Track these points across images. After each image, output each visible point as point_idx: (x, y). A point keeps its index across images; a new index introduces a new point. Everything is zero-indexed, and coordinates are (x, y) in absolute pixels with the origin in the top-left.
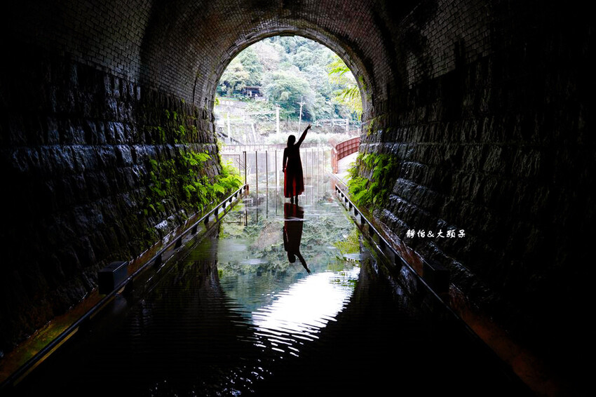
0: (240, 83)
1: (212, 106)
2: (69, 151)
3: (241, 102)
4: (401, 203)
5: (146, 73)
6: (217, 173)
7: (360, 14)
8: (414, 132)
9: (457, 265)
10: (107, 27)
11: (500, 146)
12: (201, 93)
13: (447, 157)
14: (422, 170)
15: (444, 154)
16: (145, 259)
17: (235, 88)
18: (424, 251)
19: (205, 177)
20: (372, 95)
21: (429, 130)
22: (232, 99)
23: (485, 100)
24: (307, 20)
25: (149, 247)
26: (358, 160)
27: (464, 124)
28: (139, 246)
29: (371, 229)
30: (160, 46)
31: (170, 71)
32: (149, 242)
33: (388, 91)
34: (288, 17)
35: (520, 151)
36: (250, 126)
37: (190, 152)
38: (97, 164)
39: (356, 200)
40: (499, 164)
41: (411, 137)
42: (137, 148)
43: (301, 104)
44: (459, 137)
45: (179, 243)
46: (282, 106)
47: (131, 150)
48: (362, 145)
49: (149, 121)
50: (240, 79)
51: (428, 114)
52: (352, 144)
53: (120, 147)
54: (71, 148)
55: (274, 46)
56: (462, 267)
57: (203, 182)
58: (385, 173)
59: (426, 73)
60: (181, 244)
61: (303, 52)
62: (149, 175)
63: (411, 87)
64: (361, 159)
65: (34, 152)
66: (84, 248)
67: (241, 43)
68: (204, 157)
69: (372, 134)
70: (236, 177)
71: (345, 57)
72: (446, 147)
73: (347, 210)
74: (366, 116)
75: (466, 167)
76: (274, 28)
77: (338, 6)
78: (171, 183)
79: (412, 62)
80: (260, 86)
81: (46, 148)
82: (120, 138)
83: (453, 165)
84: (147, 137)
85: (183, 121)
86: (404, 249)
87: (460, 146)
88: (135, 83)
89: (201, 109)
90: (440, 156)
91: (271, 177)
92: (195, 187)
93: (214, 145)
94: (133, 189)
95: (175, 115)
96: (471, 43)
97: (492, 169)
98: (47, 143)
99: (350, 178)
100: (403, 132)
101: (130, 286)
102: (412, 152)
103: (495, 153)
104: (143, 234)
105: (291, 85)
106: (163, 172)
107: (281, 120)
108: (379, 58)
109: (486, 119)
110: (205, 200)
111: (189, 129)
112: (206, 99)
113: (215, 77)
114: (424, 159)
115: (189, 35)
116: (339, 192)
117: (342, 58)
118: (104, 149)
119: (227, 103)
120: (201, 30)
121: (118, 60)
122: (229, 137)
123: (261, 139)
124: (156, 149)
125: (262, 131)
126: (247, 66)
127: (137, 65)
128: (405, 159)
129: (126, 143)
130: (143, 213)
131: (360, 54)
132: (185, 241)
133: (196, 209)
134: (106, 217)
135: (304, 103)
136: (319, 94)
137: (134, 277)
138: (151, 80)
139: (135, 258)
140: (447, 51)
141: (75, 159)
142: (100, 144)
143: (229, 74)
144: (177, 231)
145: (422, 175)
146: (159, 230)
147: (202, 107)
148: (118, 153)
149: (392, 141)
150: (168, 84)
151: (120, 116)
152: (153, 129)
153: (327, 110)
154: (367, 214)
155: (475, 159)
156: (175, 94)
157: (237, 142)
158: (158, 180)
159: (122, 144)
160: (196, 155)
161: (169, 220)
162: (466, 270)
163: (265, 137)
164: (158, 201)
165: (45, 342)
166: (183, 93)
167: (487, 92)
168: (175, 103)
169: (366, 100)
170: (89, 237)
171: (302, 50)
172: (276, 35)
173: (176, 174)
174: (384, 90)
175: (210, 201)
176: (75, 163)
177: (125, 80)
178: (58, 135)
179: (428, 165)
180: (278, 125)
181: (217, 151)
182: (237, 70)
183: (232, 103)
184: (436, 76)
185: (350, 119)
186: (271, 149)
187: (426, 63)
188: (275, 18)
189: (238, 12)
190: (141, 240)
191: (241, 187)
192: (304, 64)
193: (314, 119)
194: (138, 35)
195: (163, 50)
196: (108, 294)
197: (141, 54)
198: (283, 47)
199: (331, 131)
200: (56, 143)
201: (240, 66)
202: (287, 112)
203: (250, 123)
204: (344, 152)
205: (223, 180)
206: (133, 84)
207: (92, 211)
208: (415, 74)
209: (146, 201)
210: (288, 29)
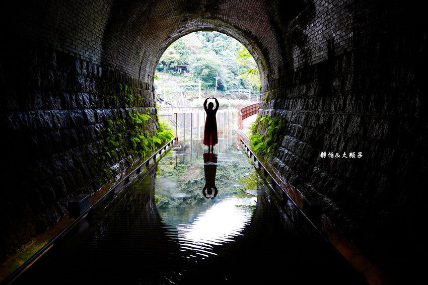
0: (173, 62)
1: (153, 80)
2: (49, 115)
3: (174, 76)
4: (287, 154)
5: (105, 58)
6: (155, 129)
7: (260, 17)
8: (297, 102)
9: (327, 200)
10: (79, 25)
11: (359, 116)
12: (145, 71)
13: (321, 122)
14: (303, 131)
15: (319, 120)
16: (103, 192)
17: (169, 66)
18: (304, 189)
19: (147, 132)
20: (268, 75)
21: (308, 102)
22: (167, 74)
23: (349, 83)
24: (222, 20)
25: (105, 183)
26: (257, 121)
27: (334, 99)
28: (98, 183)
29: (265, 172)
30: (116, 38)
31: (123, 56)
32: (106, 180)
33: (279, 72)
34: (208, 18)
35: (374, 121)
36: (180, 93)
37: (136, 114)
38: (70, 123)
39: (255, 150)
40: (358, 129)
41: (296, 106)
42: (98, 111)
43: (217, 78)
44: (330, 108)
45: (127, 180)
46: (203, 79)
47: (94, 113)
48: (260, 110)
49: (108, 92)
50: (173, 60)
51: (308, 90)
52: (253, 108)
53: (86, 111)
54: (51, 112)
55: (198, 37)
56: (331, 203)
57: (145, 135)
58: (277, 131)
59: (307, 61)
60: (129, 181)
61: (218, 41)
62: (107, 131)
63: (295, 70)
64: (259, 120)
65: (24, 116)
66: (59, 184)
67: (175, 36)
68: (146, 117)
69: (267, 102)
70: (169, 131)
71: (249, 47)
72: (320, 115)
73: (248, 157)
74: (263, 89)
75: (334, 130)
76: (199, 25)
77: (244, 11)
78: (122, 137)
79: (296, 53)
80: (188, 65)
81: (33, 112)
82: (86, 105)
83: (325, 128)
84: (106, 103)
85: (132, 91)
86: (289, 187)
87: (331, 114)
88: (98, 64)
89: (145, 83)
90: (316, 121)
91: (194, 131)
92: (140, 139)
93: (154, 108)
94: (95, 141)
95: (126, 87)
96: (339, 41)
97: (353, 132)
98: (33, 109)
99: (251, 134)
100: (289, 102)
101: (91, 213)
102: (296, 117)
103: (355, 121)
104: (102, 174)
105: (210, 64)
106: (117, 129)
107: (202, 90)
108: (273, 48)
109: (350, 97)
110: (147, 149)
111: (136, 97)
112: (149, 75)
113: (155, 59)
114: (304, 122)
115: (137, 30)
116: (243, 143)
117: (247, 47)
118: (74, 112)
119: (164, 77)
120: (146, 26)
121: (86, 49)
122: (165, 101)
123: (188, 103)
124: (112, 112)
125: (188, 97)
126: (179, 51)
127: (100, 52)
128: (290, 121)
129: (91, 108)
130: (102, 158)
131: (260, 45)
132: (131, 179)
133: (140, 155)
134: (75, 162)
135: (219, 78)
136: (230, 71)
137: (94, 206)
138: (109, 62)
139: (95, 191)
140: (322, 46)
141: (53, 120)
142: (72, 109)
143: (166, 56)
144: (126, 171)
145: (303, 134)
146: (113, 171)
147: (146, 81)
148: (85, 115)
149: (282, 108)
150: (121, 65)
151: (86, 88)
152: (110, 97)
153: (235, 83)
154: (263, 160)
155: (341, 124)
156: (126, 72)
157: (170, 105)
158: (113, 134)
159: (88, 109)
160: (141, 116)
161: (121, 163)
162: (334, 205)
163: (191, 102)
164: (113, 149)
165: (29, 254)
166: (132, 71)
167: (350, 77)
168: (126, 79)
169: (263, 78)
170: (63, 177)
171: (218, 40)
172: (200, 30)
173: (126, 130)
174: (276, 71)
175: (150, 149)
176: (54, 123)
177: (91, 62)
178: (41, 102)
179: (307, 127)
180: (200, 93)
181: (156, 112)
182: (171, 53)
183: (167, 77)
184: (314, 63)
185: (251, 90)
186: (194, 110)
187: (307, 54)
188: (199, 18)
189: (172, 14)
190: (100, 178)
191: (173, 139)
192: (219, 50)
193: (226, 89)
194: (100, 31)
195: (118, 41)
196: (76, 219)
197: (103, 44)
198: (204, 37)
199: (238, 98)
200: (40, 109)
201: (174, 51)
202: (207, 84)
203: (179, 91)
204: (247, 114)
205: (160, 134)
206: (96, 65)
207: (65, 157)
208: (299, 61)
209: (104, 150)
210: (209, 26)
